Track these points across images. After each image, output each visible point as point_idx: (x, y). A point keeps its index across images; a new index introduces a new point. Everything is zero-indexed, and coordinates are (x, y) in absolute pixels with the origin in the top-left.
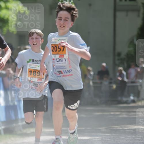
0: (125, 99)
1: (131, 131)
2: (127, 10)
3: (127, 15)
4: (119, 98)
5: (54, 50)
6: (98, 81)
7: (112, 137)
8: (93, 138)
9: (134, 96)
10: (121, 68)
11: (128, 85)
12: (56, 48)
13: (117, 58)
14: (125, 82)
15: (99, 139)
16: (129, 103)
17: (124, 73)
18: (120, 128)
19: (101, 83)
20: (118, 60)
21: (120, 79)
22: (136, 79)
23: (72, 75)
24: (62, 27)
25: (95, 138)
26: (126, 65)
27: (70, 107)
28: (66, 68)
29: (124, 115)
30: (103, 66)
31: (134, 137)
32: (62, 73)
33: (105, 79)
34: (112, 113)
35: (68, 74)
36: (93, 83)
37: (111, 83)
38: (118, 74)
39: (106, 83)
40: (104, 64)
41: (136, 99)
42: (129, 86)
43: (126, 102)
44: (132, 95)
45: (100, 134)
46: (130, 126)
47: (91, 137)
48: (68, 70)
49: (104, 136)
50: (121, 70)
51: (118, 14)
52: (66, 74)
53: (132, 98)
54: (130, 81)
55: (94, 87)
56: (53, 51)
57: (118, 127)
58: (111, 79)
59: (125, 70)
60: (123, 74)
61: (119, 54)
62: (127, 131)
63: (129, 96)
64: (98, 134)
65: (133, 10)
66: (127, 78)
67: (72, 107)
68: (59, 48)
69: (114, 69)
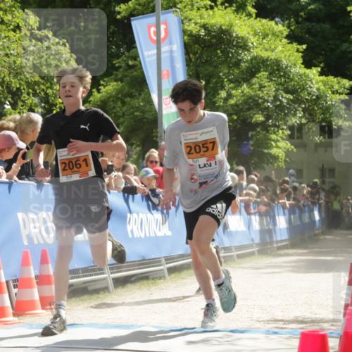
68: (204, 147)
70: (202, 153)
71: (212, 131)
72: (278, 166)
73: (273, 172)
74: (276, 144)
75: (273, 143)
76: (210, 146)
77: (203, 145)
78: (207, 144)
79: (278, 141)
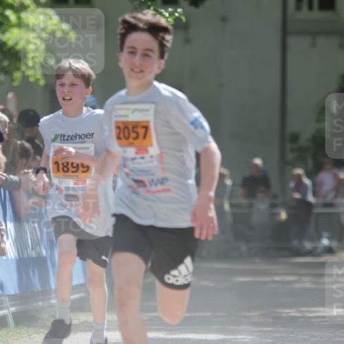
0: (308, 245)
1: (323, 322)
2: (314, 33)
3: (314, 45)
4: (295, 243)
5: (122, 135)
6: (243, 201)
7: (278, 335)
8: (232, 337)
9: (329, 238)
10: (299, 171)
11: (316, 211)
12: (126, 130)
13: (289, 146)
14: (309, 205)
15: (246, 340)
16: (319, 255)
17: (307, 181)
18: (297, 314)
19: (251, 206)
20: (292, 150)
21: (297, 196)
22: (336, 196)
23: (168, 190)
24: (136, 72)
25: (235, 337)
26: (310, 163)
27: (169, 279)
28: (153, 175)
29: (307, 283)
30: (256, 166)
31: (330, 335)
32: (145, 186)
33: (260, 196)
34: (277, 278)
35: (160, 187)
36: (231, 205)
37: (273, 206)
38: (292, 185)
39: (262, 205)
40: (258, 161)
41: (335, 244)
42: (318, 214)
43: (311, 253)
44: (326, 234)
45: (249, 328)
46: (321, 309)
47: (225, 334)
48: (158, 180)
49: (258, 334)
50: (299, 176)
51: (292, 41)
52: (154, 188)
53: (325, 242)
54: (321, 201)
55: (234, 215)
56: (119, 138)
57: (292, 312)
58: (275, 197)
59: (309, 175)
60: (306, 186)
61: (295, 138)
62: (314, 320)
63: (320, 237)
64: (243, 327)
65: (328, 33)
66: (315, 194)
67: (174, 276)
68: (134, 132)
69: (282, 173)
70: (131, 140)
71: (148, 110)
72: (26, 78)
73: (10, 95)
74: (19, 18)
75: (9, 13)
76: (142, 131)
77: (134, 127)
78: (137, 127)
79: (23, 7)
